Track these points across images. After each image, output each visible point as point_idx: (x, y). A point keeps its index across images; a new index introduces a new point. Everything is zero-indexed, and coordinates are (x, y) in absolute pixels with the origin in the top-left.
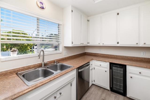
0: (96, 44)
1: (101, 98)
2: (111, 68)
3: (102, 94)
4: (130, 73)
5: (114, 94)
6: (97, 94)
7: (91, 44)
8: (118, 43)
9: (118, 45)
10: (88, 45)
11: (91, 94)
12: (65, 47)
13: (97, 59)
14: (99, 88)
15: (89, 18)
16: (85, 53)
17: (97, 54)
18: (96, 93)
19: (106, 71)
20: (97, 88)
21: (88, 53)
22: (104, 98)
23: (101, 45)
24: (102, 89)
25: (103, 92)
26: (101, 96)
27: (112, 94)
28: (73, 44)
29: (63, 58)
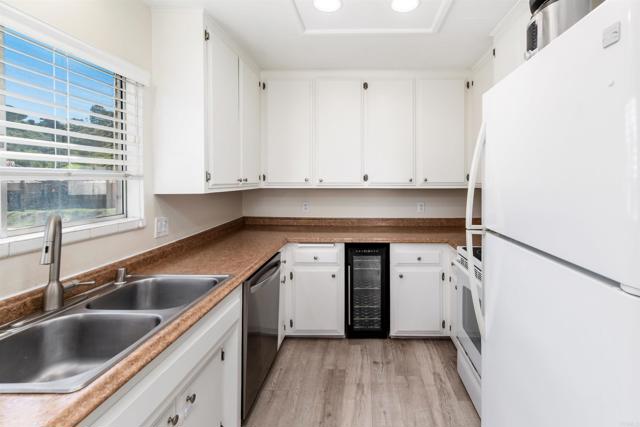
0: (296, 180)
1: (323, 371)
2: (348, 262)
3: (323, 359)
4: (400, 265)
5: (359, 344)
6: (308, 363)
7: (273, 182)
8: (366, 178)
9: (366, 185)
10: (263, 185)
11: (286, 372)
12: (159, 197)
13: (304, 239)
14: (310, 342)
15: (264, 77)
16: (245, 219)
17: (295, 219)
18: (304, 362)
19: (334, 276)
20: (302, 345)
21: (254, 218)
22: (331, 368)
23: (314, 184)
24: (320, 343)
25: (325, 351)
26: (323, 365)
27: (353, 347)
28: (211, 182)
29: (151, 252)
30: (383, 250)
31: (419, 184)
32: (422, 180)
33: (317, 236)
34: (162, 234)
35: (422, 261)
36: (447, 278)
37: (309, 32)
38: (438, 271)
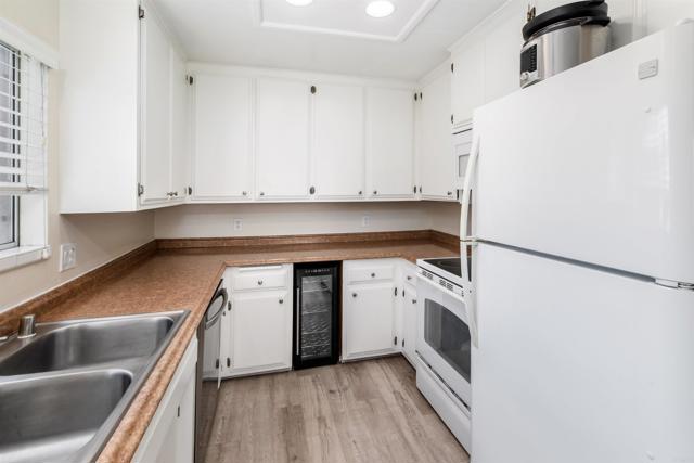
1: (276, 411)
3: (272, 398)
4: (352, 283)
5: (308, 374)
6: (255, 405)
7: (203, 195)
8: (313, 191)
9: (313, 198)
10: (189, 200)
11: (231, 419)
13: (246, 261)
14: (251, 380)
15: (192, 69)
16: (158, 241)
17: (225, 239)
18: (251, 405)
19: (281, 302)
20: (244, 387)
21: (171, 240)
22: (284, 406)
23: (253, 198)
24: (263, 380)
25: (272, 388)
26: (273, 404)
27: (302, 378)
28: (143, 197)
29: (56, 291)
30: (335, 268)
31: (368, 197)
32: (371, 193)
33: (261, 257)
34: (68, 267)
35: (376, 277)
36: (400, 292)
37: (266, 24)
38: (391, 286)
